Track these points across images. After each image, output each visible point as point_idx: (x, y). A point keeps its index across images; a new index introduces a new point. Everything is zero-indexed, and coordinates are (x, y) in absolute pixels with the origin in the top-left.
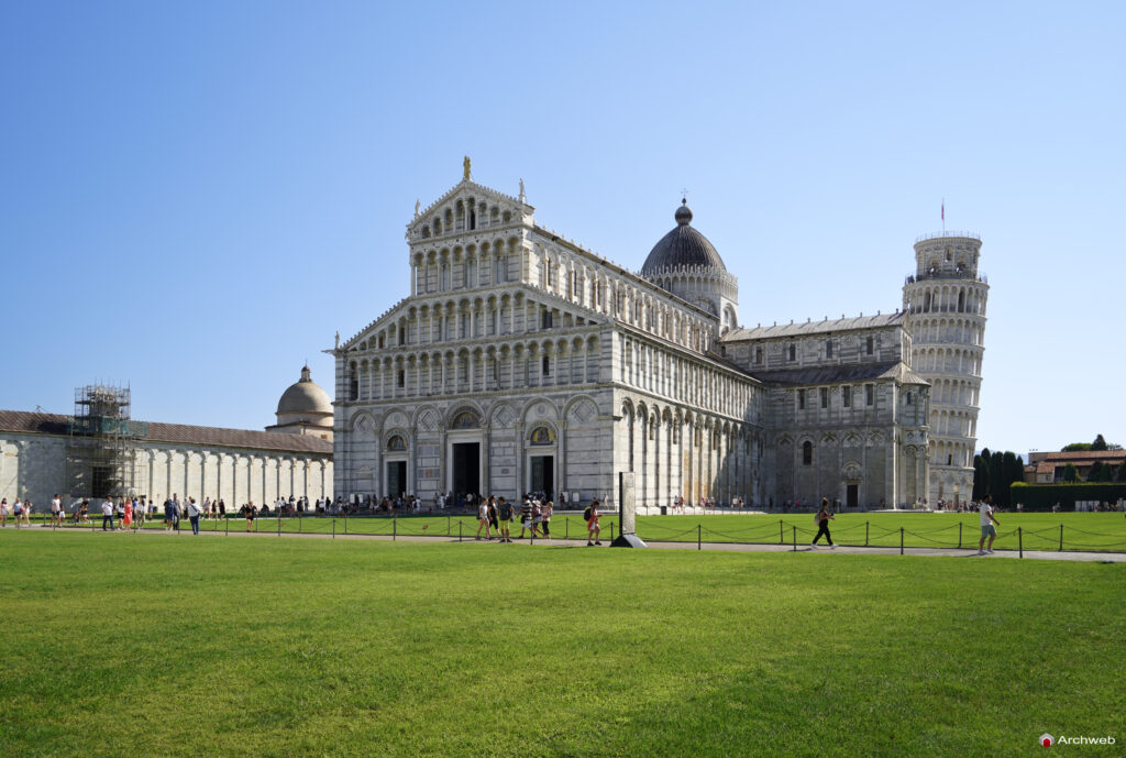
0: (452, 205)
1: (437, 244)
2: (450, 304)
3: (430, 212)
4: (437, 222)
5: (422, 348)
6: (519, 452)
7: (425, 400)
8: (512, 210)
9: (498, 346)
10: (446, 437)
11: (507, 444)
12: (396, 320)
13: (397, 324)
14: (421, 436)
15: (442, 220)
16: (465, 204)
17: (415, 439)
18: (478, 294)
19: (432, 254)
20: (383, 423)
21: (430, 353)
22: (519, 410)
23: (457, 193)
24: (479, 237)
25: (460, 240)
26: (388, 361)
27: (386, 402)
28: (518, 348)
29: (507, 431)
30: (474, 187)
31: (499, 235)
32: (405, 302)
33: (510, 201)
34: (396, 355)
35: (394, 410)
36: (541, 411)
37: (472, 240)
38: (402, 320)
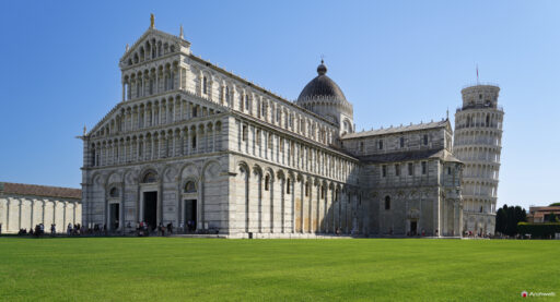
0: (144, 45)
1: (136, 69)
2: (142, 105)
3: (132, 50)
4: (136, 57)
5: (127, 133)
7: (128, 165)
8: (175, 44)
9: (166, 130)
11: (171, 192)
12: (114, 117)
14: (127, 188)
16: (151, 43)
17: (123, 189)
18: (156, 98)
19: (133, 76)
20: (107, 180)
21: (131, 136)
22: (178, 170)
23: (146, 37)
24: (157, 62)
25: (148, 65)
26: (110, 142)
28: (178, 131)
29: (172, 184)
30: (154, 32)
31: (168, 61)
32: (119, 106)
33: (174, 39)
34: (114, 138)
35: (113, 172)
36: (190, 170)
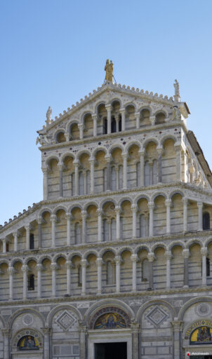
0: (92, 110)
1: (74, 148)
2: (91, 207)
3: (66, 116)
4: (74, 127)
5: (58, 251)
6: (177, 351)
7: (62, 301)
8: (167, 110)
9: (151, 247)
10: (87, 337)
11: (161, 343)
12: (26, 224)
13: (27, 229)
14: (56, 336)
15: (81, 125)
16: (108, 108)
17: (50, 339)
18: (126, 196)
19: (68, 159)
20: (11, 324)
21: (67, 255)
22: (177, 310)
23: (98, 96)
24: (125, 139)
25: (104, 143)
26: (17, 264)
27: (15, 304)
28: (176, 247)
29: (159, 331)
30: (117, 90)
31: (151, 136)
32: (36, 207)
33: (164, 101)
34: (27, 258)
35: (25, 311)
36: (202, 310)
37: (117, 142)
38: (34, 224)
